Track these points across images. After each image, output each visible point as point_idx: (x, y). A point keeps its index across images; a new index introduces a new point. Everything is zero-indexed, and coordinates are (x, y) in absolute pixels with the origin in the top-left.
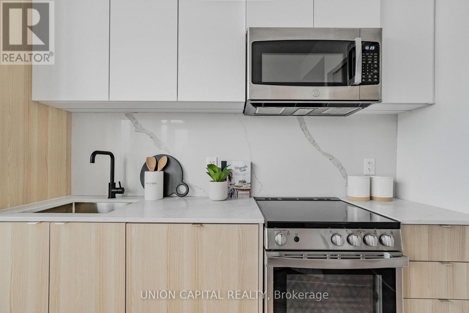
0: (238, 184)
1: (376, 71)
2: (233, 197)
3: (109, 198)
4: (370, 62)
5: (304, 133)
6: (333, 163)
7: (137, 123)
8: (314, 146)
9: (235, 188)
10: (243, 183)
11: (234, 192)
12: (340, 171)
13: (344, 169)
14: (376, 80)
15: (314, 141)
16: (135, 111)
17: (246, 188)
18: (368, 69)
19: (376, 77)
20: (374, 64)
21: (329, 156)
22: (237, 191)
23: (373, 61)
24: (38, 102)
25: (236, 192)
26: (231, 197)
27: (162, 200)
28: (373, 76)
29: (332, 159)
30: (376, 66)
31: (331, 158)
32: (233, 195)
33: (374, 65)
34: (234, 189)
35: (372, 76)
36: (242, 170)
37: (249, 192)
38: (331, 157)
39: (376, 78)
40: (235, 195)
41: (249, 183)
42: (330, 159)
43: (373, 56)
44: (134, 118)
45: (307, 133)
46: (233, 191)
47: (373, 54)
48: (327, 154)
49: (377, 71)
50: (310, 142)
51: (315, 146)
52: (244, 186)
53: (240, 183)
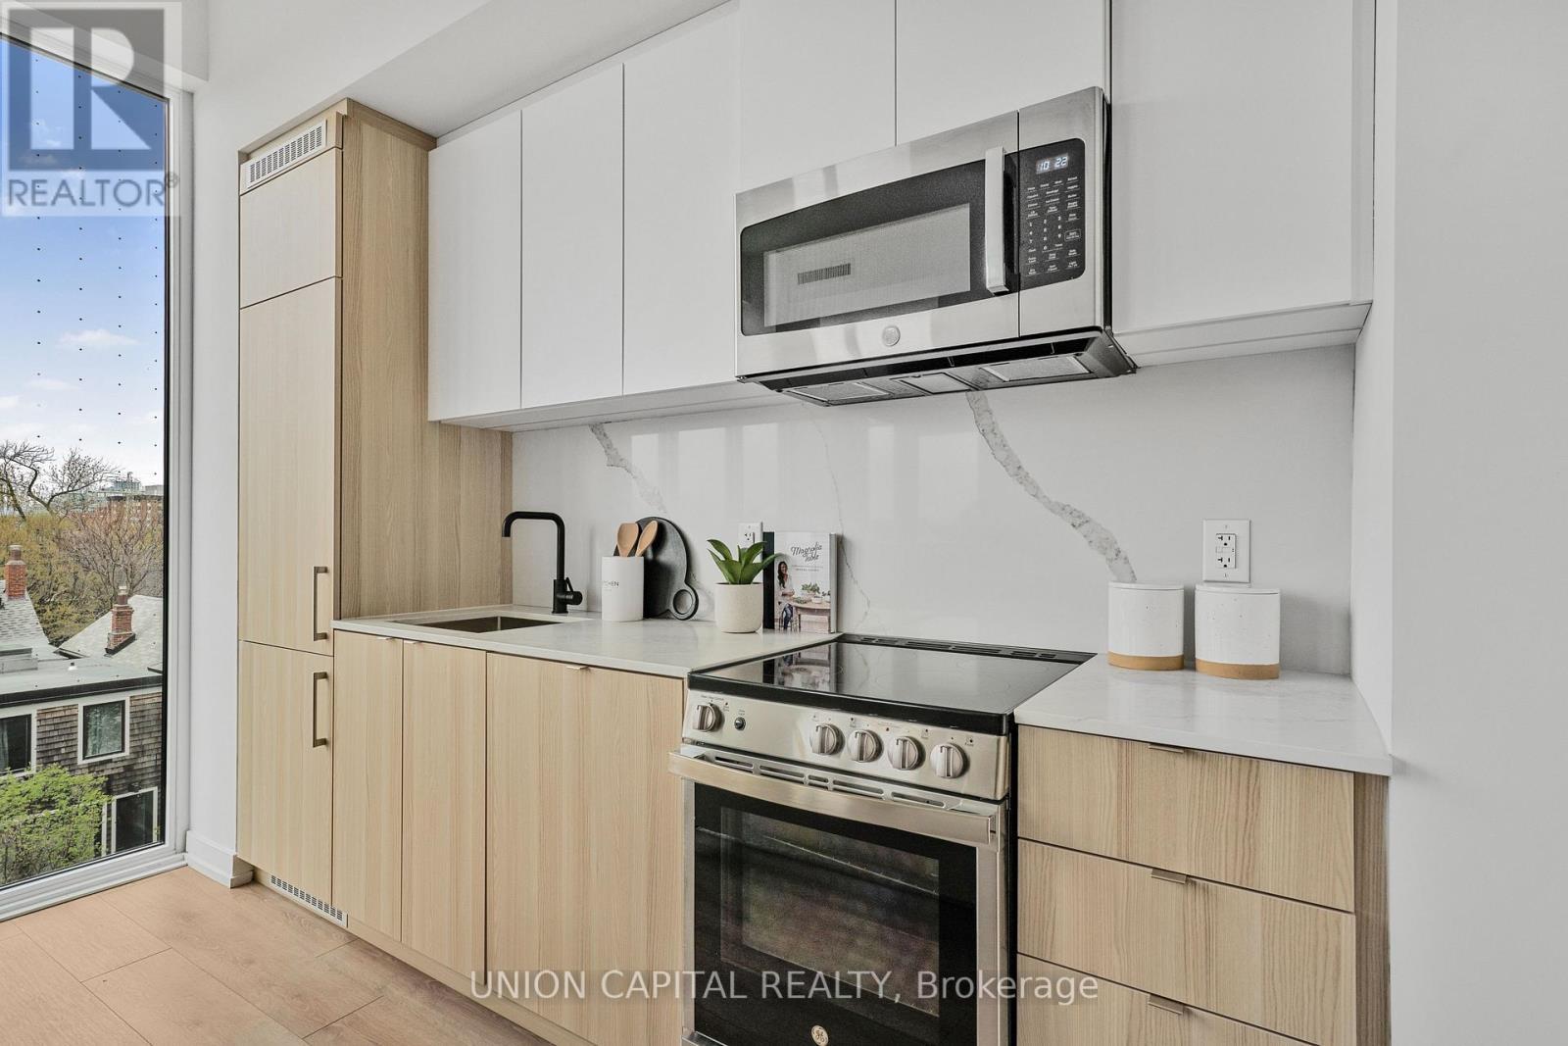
0: (799, 596)
1: (1073, 235)
2: (789, 629)
3: (553, 612)
4: (1053, 209)
5: (988, 442)
6: (1085, 536)
7: (609, 447)
8: (1021, 483)
9: (793, 604)
10: (811, 592)
11: (792, 616)
12: (1110, 567)
13: (1126, 558)
14: (1073, 264)
15: (1020, 467)
16: (606, 418)
17: (818, 607)
18: (1046, 234)
19: (1073, 253)
20: (1066, 216)
21: (1071, 513)
22: (799, 612)
23: (1062, 205)
24: (440, 422)
25: (795, 616)
26: (785, 627)
27: (641, 622)
28: (1063, 253)
29: (1080, 525)
30: (1073, 217)
31: (1078, 522)
32: (789, 624)
33: (1068, 217)
34: (790, 607)
35: (1058, 254)
36: (810, 555)
37: (826, 618)
38: (1079, 517)
39: (1072, 259)
40: (796, 625)
41: (826, 592)
42: (1074, 526)
43: (1063, 189)
44: (605, 435)
45: (996, 444)
46: (789, 612)
47: (1065, 181)
48: (1063, 509)
49: (1078, 232)
50: (1007, 470)
51: (1025, 482)
52: (814, 600)
53: (805, 592)
